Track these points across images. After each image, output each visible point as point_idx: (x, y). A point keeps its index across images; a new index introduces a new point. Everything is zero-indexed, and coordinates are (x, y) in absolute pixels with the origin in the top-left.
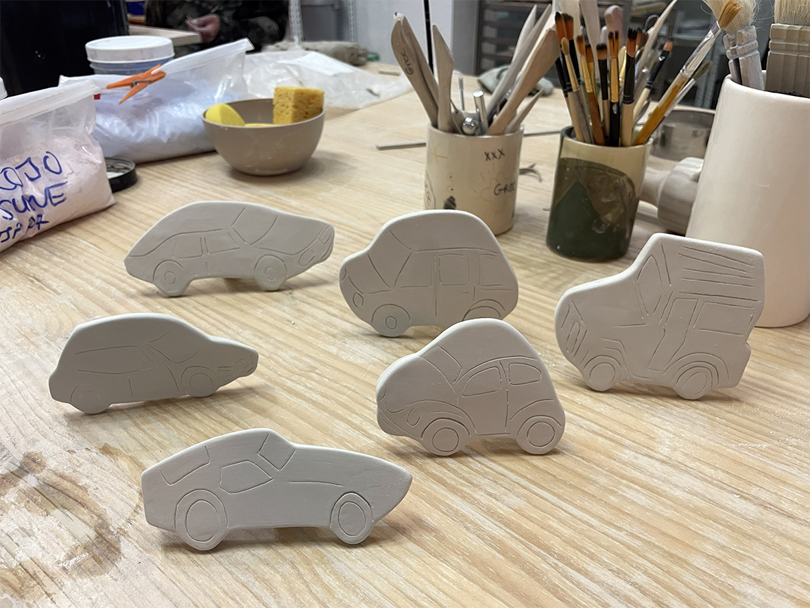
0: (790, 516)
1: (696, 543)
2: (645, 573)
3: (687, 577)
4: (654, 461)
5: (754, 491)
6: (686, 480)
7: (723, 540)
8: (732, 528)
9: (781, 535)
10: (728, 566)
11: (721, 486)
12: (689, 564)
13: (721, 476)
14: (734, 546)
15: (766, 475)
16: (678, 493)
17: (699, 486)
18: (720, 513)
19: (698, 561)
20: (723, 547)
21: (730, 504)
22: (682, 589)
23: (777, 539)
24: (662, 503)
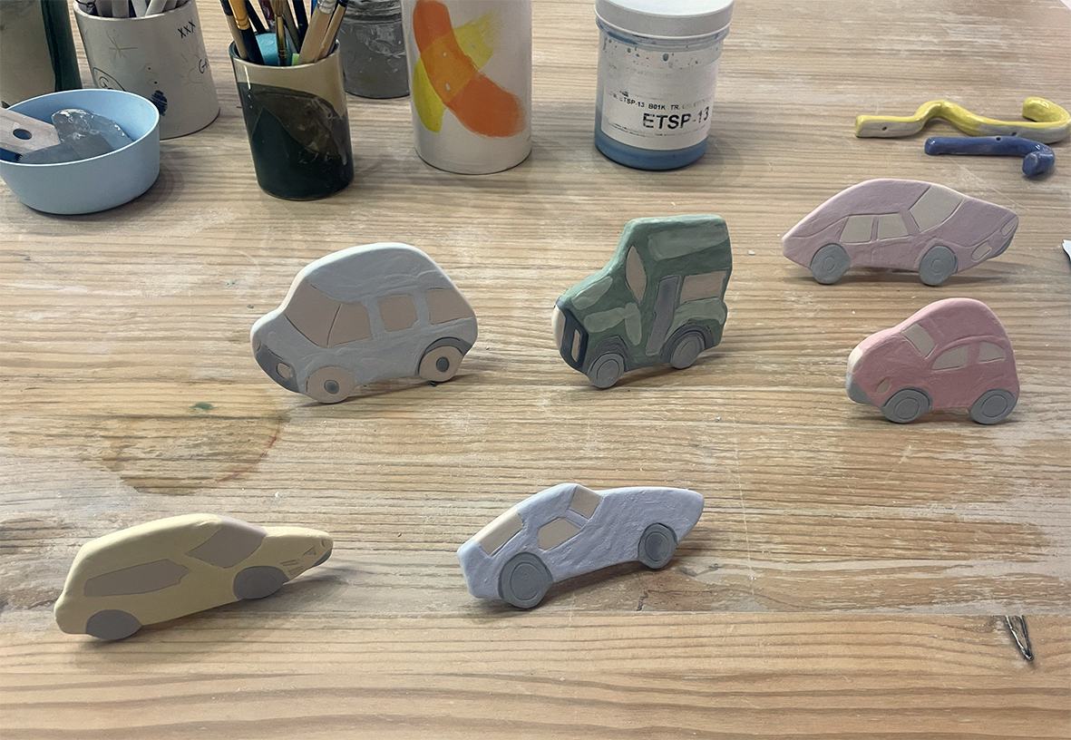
0: (557, 267)
1: (511, 305)
2: (490, 332)
3: (515, 324)
4: (463, 270)
5: (531, 262)
6: (489, 273)
7: (526, 296)
8: (528, 288)
9: (556, 280)
10: (534, 308)
11: (510, 267)
12: (513, 317)
13: (509, 261)
14: (532, 297)
15: (533, 249)
16: (487, 282)
17: (498, 273)
18: (517, 283)
19: (516, 313)
20: (527, 300)
21: (521, 276)
22: (515, 330)
23: (554, 283)
24: (481, 292)
